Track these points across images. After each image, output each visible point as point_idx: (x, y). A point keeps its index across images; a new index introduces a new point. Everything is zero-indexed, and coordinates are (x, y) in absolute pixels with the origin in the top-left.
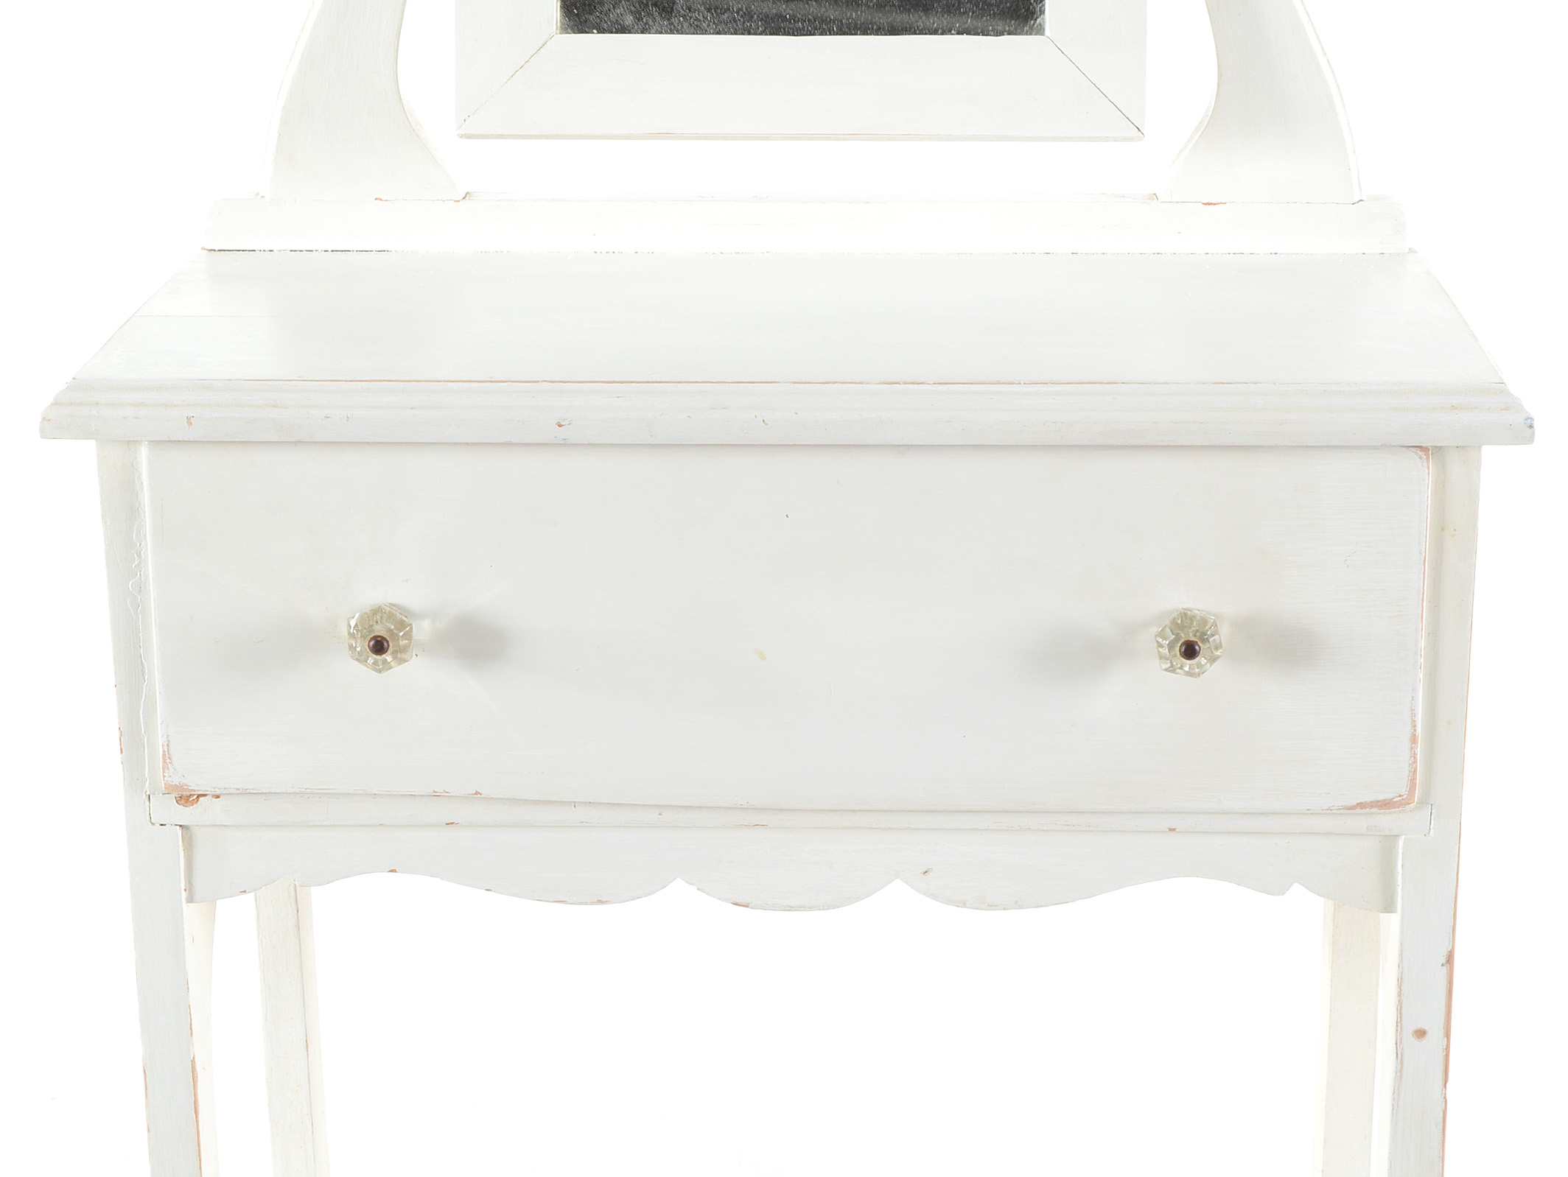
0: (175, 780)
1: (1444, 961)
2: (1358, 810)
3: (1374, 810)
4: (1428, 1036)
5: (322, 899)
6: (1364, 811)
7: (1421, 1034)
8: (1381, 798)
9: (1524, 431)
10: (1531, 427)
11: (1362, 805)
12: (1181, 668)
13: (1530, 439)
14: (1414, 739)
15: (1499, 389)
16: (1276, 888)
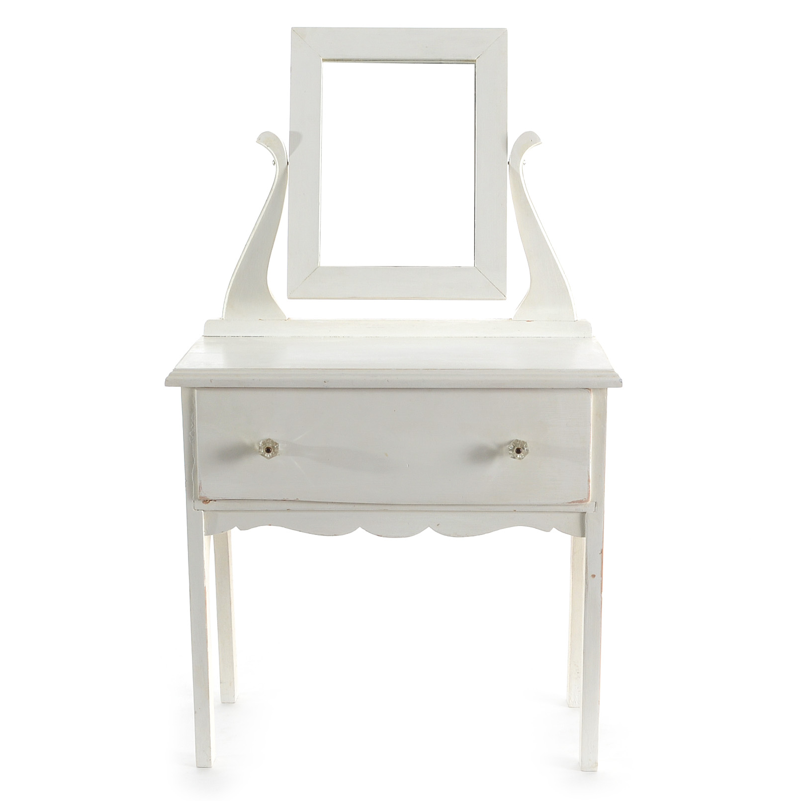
0: (203, 495)
1: (600, 552)
2: (572, 504)
3: (577, 503)
4: (596, 577)
5: (235, 534)
6: (574, 504)
7: (594, 576)
8: (579, 500)
9: (619, 384)
10: (621, 382)
11: (573, 502)
12: (517, 456)
13: (621, 386)
14: (589, 481)
15: (612, 371)
16: (547, 529)
